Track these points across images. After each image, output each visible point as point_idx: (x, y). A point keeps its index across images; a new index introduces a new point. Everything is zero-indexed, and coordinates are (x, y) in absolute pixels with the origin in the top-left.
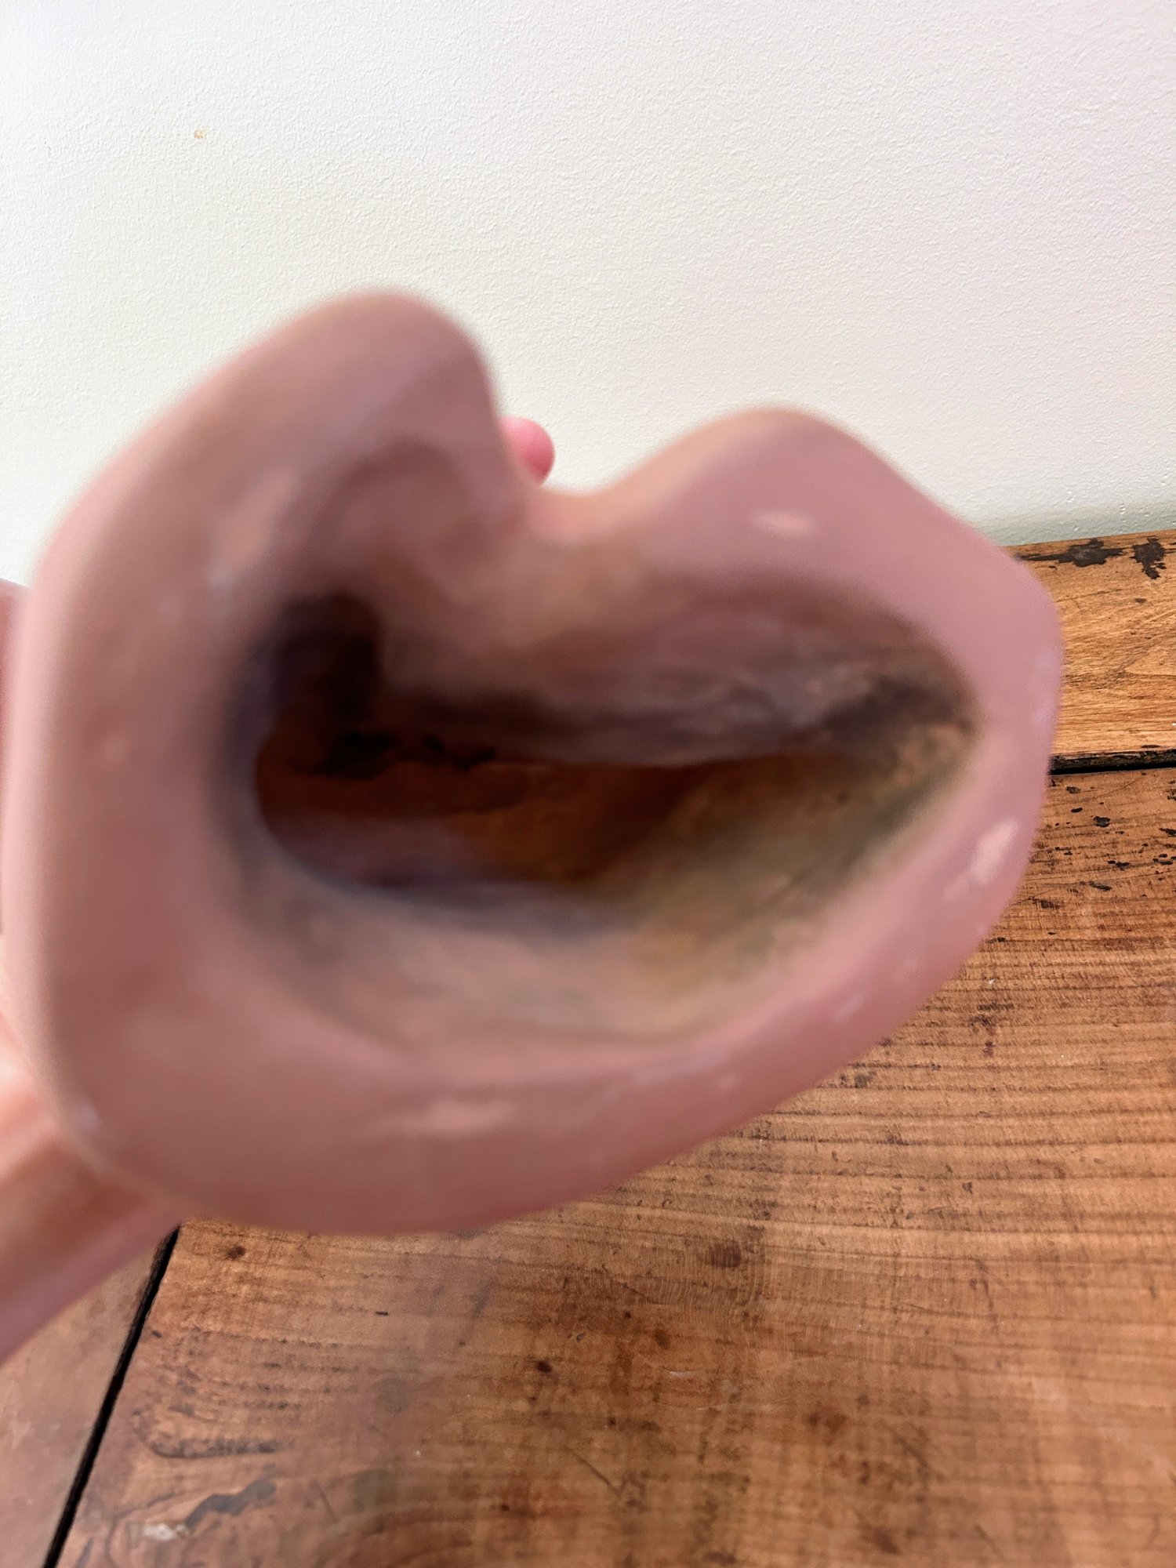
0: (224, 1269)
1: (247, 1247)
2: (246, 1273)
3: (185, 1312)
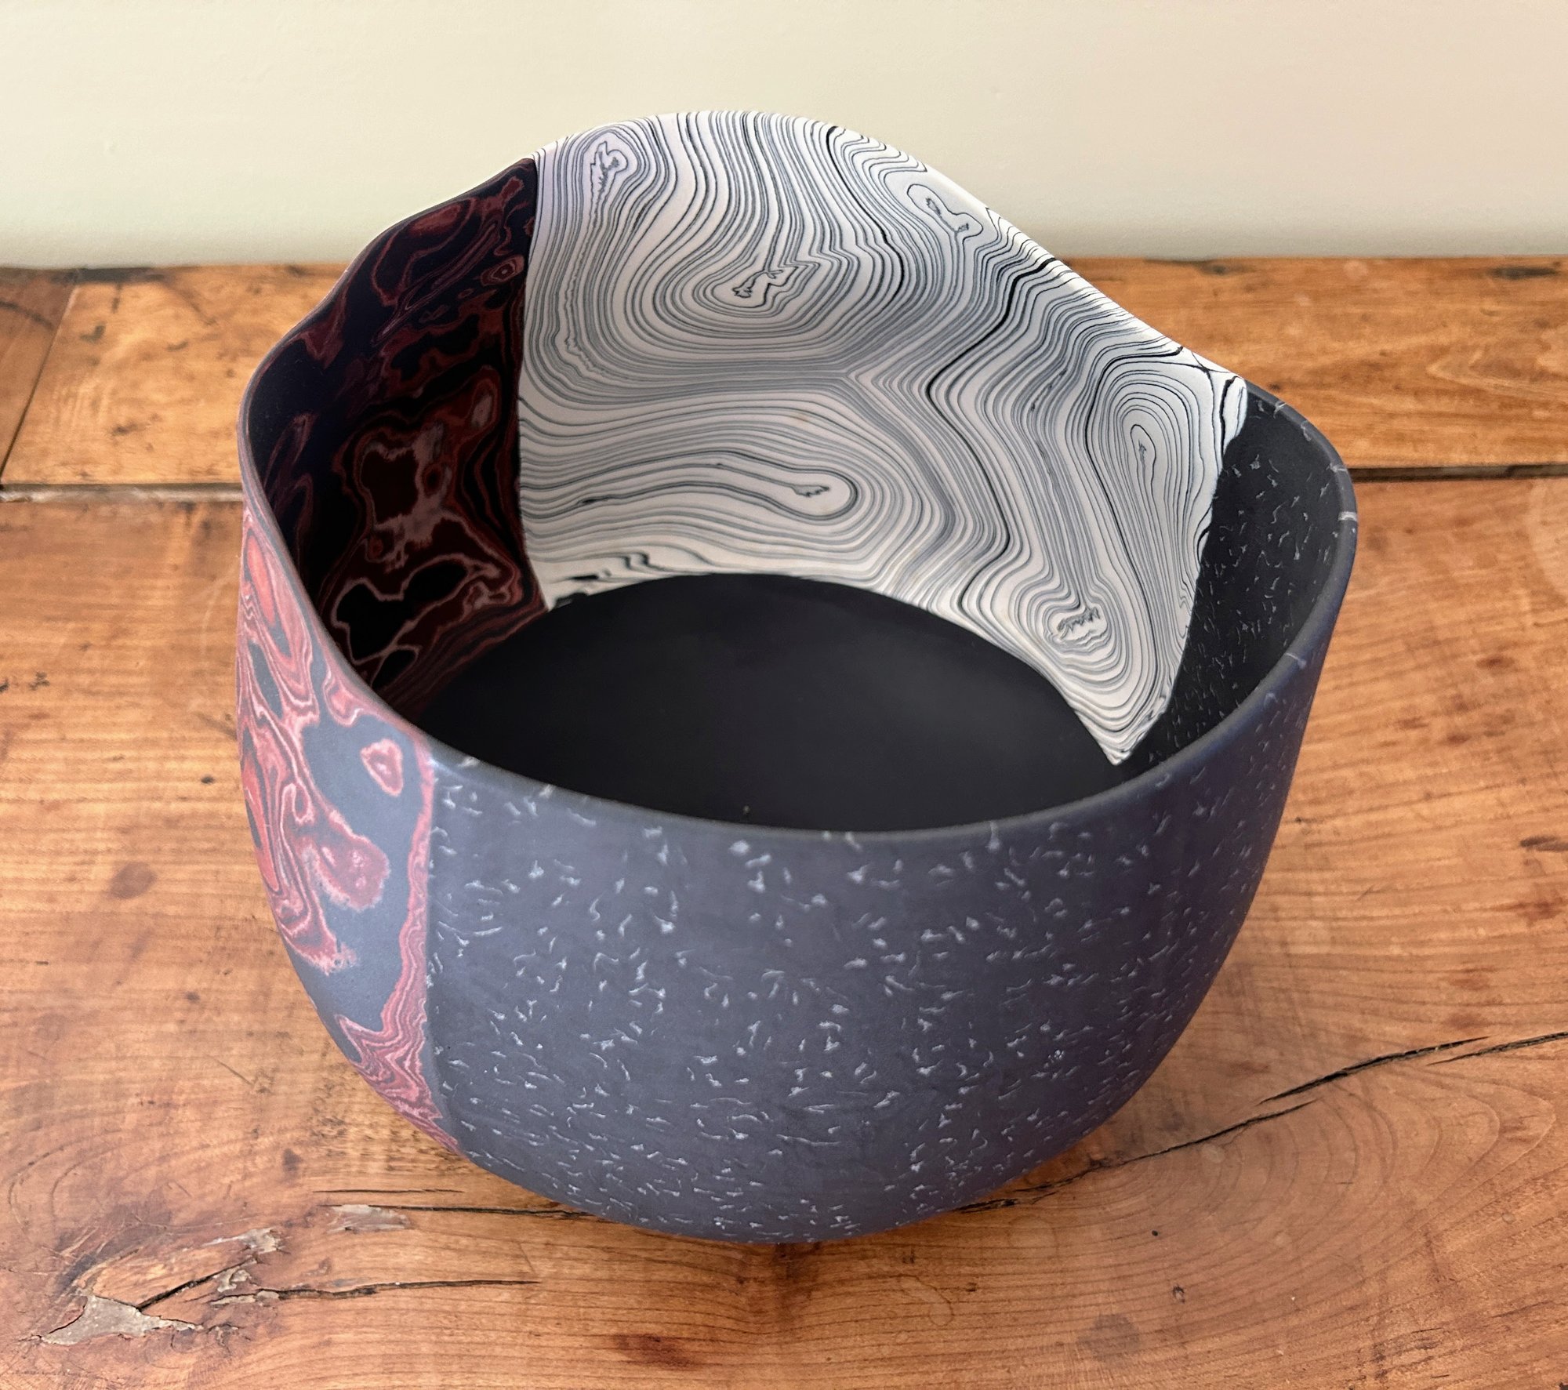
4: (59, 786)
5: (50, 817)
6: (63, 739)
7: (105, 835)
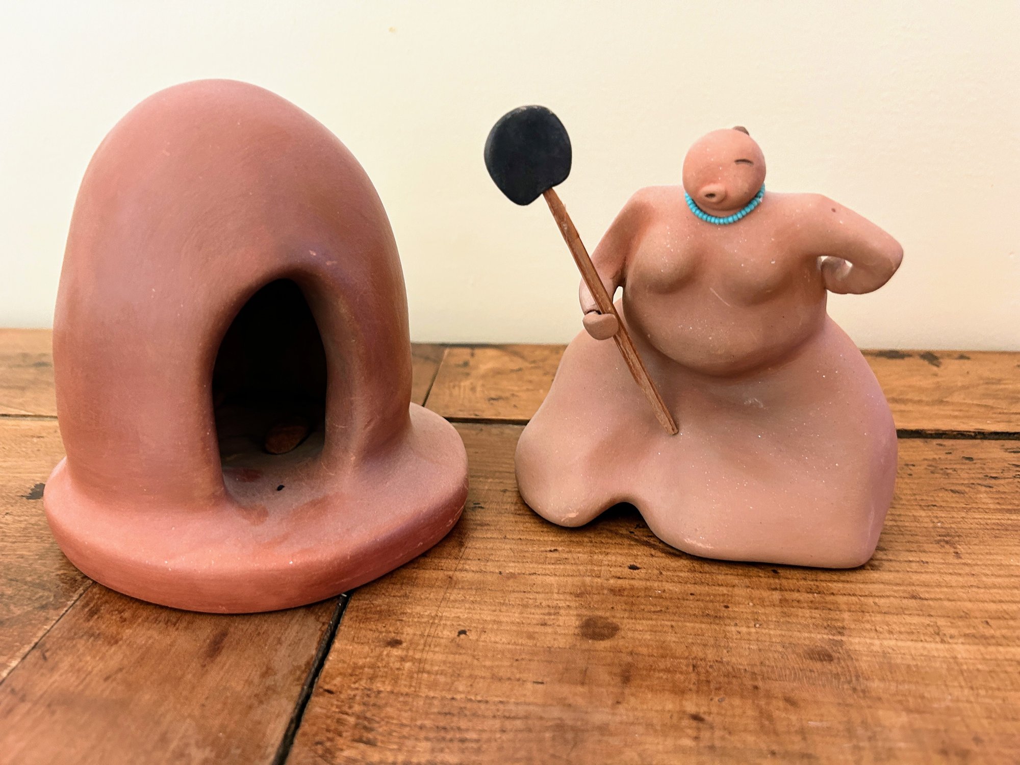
0: (385, 653)
1: (403, 640)
2: (406, 656)
3: (353, 679)
4: (512, 564)
5: (510, 582)
6: (505, 538)
7: (561, 597)
